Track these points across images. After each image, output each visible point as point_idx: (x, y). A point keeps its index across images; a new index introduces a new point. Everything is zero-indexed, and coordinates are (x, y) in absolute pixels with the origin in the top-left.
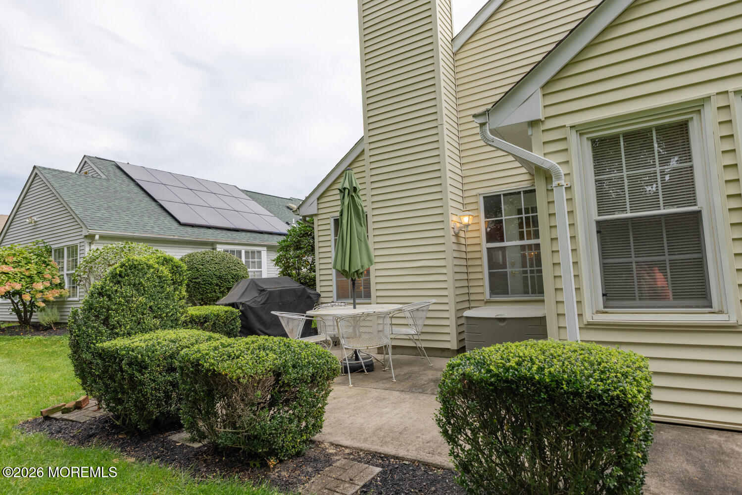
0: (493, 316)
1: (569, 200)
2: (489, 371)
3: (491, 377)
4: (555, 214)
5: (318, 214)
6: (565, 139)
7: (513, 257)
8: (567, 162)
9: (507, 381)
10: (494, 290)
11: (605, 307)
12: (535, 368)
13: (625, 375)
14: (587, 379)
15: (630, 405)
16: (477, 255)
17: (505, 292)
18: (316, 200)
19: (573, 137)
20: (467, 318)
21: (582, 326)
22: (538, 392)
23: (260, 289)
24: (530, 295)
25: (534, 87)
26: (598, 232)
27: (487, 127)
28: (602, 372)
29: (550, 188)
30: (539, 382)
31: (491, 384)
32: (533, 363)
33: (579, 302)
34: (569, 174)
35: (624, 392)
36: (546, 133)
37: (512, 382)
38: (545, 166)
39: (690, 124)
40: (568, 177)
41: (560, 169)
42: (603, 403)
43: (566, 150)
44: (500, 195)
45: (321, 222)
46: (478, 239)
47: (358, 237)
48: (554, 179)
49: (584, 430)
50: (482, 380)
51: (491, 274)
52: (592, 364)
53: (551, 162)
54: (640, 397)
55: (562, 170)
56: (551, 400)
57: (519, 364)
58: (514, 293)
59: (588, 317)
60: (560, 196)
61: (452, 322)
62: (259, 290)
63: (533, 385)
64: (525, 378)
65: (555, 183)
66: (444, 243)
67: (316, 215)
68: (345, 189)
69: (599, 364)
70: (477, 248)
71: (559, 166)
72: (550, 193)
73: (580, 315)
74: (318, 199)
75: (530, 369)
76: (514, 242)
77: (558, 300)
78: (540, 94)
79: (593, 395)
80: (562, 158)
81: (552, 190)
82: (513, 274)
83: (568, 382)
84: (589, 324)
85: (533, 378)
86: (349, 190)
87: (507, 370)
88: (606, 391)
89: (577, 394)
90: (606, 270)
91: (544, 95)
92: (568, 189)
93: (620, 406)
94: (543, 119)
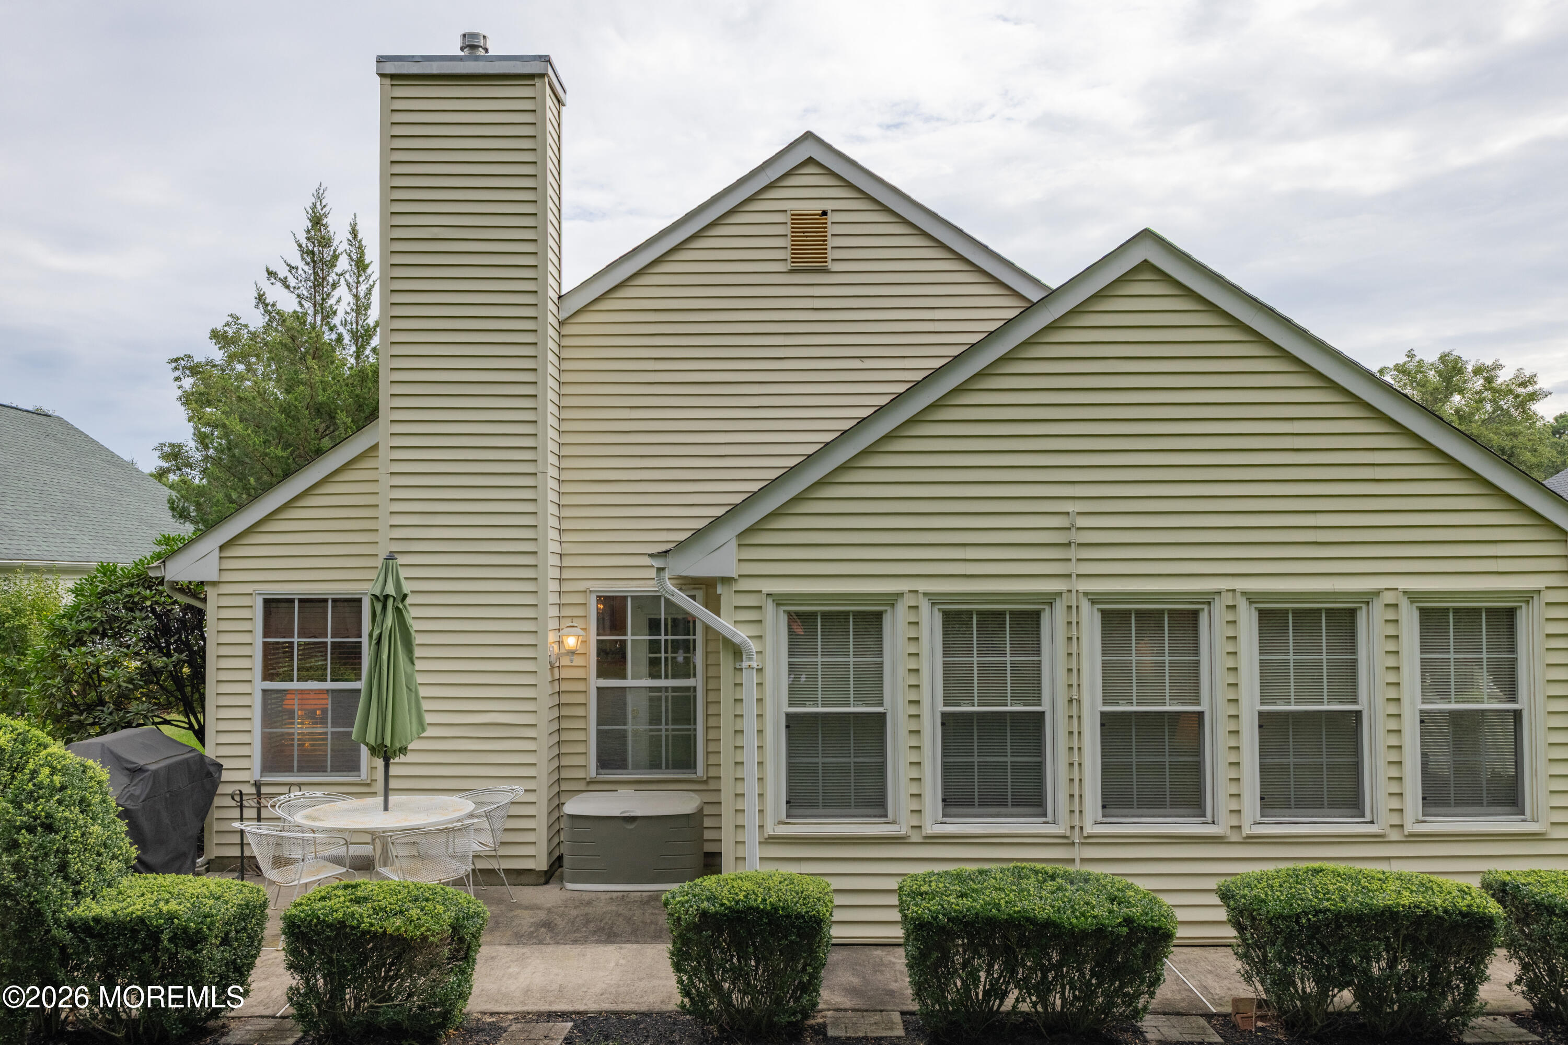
0: (617, 813)
1: (760, 685)
2: (722, 905)
3: (726, 909)
4: (742, 700)
5: (219, 582)
6: (760, 608)
7: (636, 707)
8: (761, 637)
9: (738, 912)
10: (604, 763)
11: (788, 816)
12: (760, 899)
13: (819, 899)
14: (795, 905)
15: (821, 921)
16: (580, 699)
17: (621, 764)
18: (218, 549)
19: (769, 607)
20: (573, 817)
21: (762, 840)
22: (760, 918)
23: (130, 766)
24: (664, 770)
25: (728, 534)
26: (787, 727)
27: (667, 574)
28: (804, 899)
29: (738, 667)
30: (762, 910)
31: (725, 915)
32: (757, 896)
33: (761, 811)
34: (761, 652)
35: (818, 912)
36: (739, 596)
37: (742, 912)
38: (736, 640)
39: (884, 616)
40: (759, 655)
41: (751, 643)
42: (805, 921)
43: (760, 621)
44: (625, 598)
45: (225, 602)
46: (582, 670)
47: (408, 687)
48: (744, 658)
49: (792, 942)
50: (717, 913)
51: (599, 732)
52: (797, 894)
53: (741, 634)
54: (828, 914)
55: (754, 646)
56: (770, 923)
57: (746, 897)
58: (637, 767)
59: (769, 831)
60: (749, 679)
61: (541, 824)
62: (127, 769)
63: (758, 913)
64: (751, 908)
65: (745, 664)
66: (535, 685)
67: (214, 584)
68: (387, 597)
69: (802, 892)
70: (580, 686)
71: (749, 641)
72: (738, 673)
73: (761, 827)
74: (222, 548)
75: (756, 900)
76: (644, 680)
77: (738, 808)
78: (734, 543)
79: (799, 916)
80: (754, 630)
81: (741, 669)
82: (635, 733)
83: (783, 908)
84: (771, 837)
85: (759, 907)
86: (394, 598)
87: (737, 902)
88: (807, 912)
89: (788, 916)
90: (793, 770)
91: (739, 545)
92: (760, 670)
93: (815, 922)
94: (736, 577)
